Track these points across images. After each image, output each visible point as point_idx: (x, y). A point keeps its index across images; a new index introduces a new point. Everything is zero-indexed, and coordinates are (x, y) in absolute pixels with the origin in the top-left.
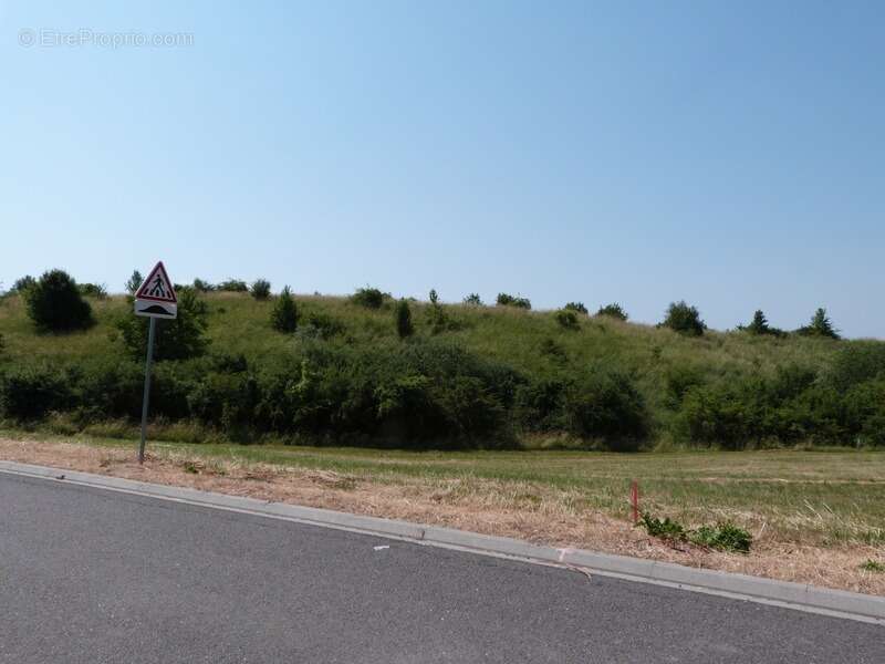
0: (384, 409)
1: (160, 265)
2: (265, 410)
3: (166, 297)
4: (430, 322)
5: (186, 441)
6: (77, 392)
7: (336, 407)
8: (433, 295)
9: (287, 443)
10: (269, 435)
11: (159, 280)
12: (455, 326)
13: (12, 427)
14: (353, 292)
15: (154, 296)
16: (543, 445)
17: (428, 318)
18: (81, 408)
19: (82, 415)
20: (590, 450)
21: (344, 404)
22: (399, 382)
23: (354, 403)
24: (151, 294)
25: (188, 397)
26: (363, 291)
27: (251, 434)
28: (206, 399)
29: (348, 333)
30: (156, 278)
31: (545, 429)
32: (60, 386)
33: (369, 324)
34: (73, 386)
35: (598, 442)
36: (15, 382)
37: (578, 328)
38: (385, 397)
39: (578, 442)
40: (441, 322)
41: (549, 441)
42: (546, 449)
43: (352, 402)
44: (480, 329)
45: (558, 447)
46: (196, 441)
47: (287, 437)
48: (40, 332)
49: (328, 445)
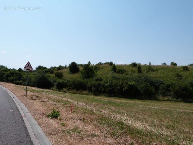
0: (124, 89)
1: (29, 62)
2: (101, 89)
3: (30, 68)
4: (147, 70)
5: (85, 94)
6: (68, 84)
7: (115, 89)
8: (150, 63)
9: (105, 96)
10: (101, 94)
11: (29, 65)
12: (153, 71)
13: (57, 90)
14: (130, 64)
15: (28, 67)
16: (164, 100)
17: (146, 69)
18: (68, 87)
19: (68, 89)
20: (177, 101)
21: (117, 88)
22: (129, 83)
23: (119, 88)
24: (27, 67)
25: (87, 86)
26: (133, 63)
27: (98, 94)
28: (90, 86)
29: (127, 72)
30: (28, 64)
31: (167, 95)
32: (65, 83)
33: (132, 70)
34: (68, 83)
35: (180, 99)
36: (58, 82)
37: (189, 70)
38: (125, 87)
39: (175, 99)
40: (149, 69)
41: (166, 98)
42: (166, 100)
43: (118, 88)
44: (160, 71)
45: (168, 100)
46: (87, 95)
47: (104, 95)
48: (71, 73)
49: (112, 97)
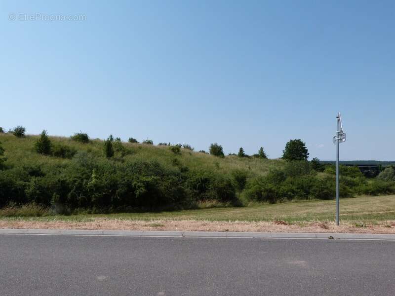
0: (139, 193)
2: (73, 196)
5: (32, 215)
7: (114, 192)
9: (90, 213)
10: (78, 210)
12: (129, 152)
14: (73, 135)
16: (207, 206)
20: (226, 207)
21: (117, 191)
25: (26, 190)
26: (79, 134)
27: (69, 210)
28: (38, 192)
31: (203, 199)
35: (228, 203)
38: (139, 187)
39: (220, 204)
41: (208, 204)
42: (209, 208)
43: (122, 190)
45: (213, 207)
47: (88, 210)
49: (112, 213)
